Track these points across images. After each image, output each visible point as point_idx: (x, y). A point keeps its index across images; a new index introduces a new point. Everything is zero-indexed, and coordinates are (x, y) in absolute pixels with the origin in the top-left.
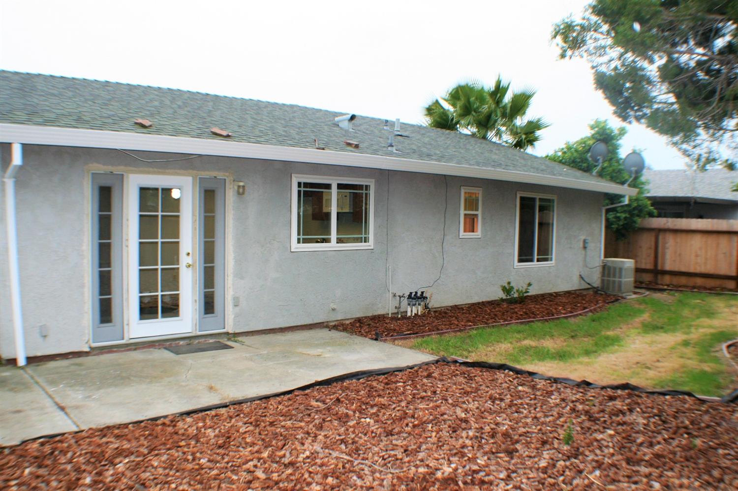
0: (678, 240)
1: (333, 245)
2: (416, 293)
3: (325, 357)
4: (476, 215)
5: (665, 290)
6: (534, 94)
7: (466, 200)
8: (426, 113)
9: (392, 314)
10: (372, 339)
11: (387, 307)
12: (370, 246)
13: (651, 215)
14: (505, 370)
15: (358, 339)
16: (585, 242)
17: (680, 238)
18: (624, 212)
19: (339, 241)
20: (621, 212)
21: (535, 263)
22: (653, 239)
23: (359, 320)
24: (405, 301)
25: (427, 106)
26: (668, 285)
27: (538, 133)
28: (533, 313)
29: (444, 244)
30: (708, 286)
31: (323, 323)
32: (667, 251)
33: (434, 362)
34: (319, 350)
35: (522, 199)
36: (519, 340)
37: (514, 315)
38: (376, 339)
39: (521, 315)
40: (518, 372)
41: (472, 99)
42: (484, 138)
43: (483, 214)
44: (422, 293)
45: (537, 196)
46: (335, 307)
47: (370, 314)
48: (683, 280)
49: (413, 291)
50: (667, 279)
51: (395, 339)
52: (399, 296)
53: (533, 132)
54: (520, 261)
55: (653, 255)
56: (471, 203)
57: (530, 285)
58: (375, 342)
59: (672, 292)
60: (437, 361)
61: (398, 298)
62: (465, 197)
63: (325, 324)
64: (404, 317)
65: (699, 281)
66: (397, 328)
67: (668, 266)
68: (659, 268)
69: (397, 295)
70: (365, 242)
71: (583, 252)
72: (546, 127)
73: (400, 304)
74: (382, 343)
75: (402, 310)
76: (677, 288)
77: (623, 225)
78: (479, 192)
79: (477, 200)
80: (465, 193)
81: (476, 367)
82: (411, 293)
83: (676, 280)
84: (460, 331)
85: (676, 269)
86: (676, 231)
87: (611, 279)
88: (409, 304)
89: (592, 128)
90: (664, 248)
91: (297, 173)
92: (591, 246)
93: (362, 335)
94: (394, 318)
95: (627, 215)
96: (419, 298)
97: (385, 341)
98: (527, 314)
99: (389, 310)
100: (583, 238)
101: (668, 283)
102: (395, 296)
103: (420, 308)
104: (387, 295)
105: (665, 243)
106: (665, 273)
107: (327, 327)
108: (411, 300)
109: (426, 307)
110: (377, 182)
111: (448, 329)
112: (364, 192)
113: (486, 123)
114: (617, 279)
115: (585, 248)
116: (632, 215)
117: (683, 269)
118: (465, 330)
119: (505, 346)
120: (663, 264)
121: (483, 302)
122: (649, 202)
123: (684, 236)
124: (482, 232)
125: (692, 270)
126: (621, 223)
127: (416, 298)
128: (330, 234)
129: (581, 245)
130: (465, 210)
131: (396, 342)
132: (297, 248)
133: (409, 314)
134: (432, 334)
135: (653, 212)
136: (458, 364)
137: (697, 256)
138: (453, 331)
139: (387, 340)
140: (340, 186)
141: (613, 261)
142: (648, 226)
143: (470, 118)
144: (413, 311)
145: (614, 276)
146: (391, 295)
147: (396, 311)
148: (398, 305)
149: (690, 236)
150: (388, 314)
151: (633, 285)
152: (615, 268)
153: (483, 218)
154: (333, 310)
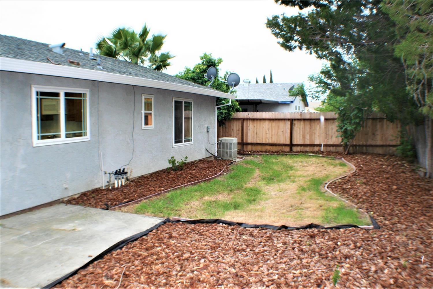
0: (255, 125)
1: (63, 139)
2: (120, 170)
3: (79, 231)
4: (151, 114)
5: (250, 154)
6: (166, 36)
7: (145, 103)
8: (97, 47)
9: (105, 186)
10: (103, 209)
11: (101, 182)
12: (87, 138)
13: (238, 110)
14: (219, 223)
15: (93, 211)
16: (207, 128)
17: (256, 123)
18: (225, 109)
19: (67, 136)
20: (223, 109)
21: (184, 143)
22: (240, 125)
23: (84, 194)
24: (113, 177)
25: (98, 42)
26: (251, 152)
27: (169, 61)
28: (196, 177)
29: (133, 134)
30: (274, 150)
31: (59, 200)
32: (249, 131)
33: (163, 223)
34: (70, 224)
35: (176, 102)
36: (201, 198)
37: (186, 179)
38: (107, 209)
39: (189, 179)
40: (229, 224)
41: (128, 38)
42: (136, 63)
43: (155, 112)
44: (124, 169)
45: (183, 100)
46: (66, 186)
47: (90, 189)
48: (259, 148)
49: (118, 169)
50: (249, 148)
51: (121, 207)
52: (110, 174)
53: (166, 61)
54: (176, 142)
55: (240, 134)
56: (148, 106)
57: (186, 158)
58: (107, 211)
59: (255, 155)
60: (165, 223)
61: (108, 175)
62: (145, 101)
63: (61, 200)
64: (114, 189)
65: (268, 148)
66: (115, 197)
67: (249, 141)
68: (244, 142)
69: (108, 172)
70: (84, 136)
71: (207, 134)
72: (173, 57)
73: (110, 179)
74: (113, 211)
75: (112, 182)
76: (257, 153)
77: (224, 117)
78: (153, 98)
79: (151, 104)
80: (145, 99)
81: (197, 223)
82: (117, 170)
83: (255, 148)
84: (158, 194)
85: (255, 142)
86: (254, 120)
87: (225, 150)
88: (116, 179)
89: (202, 58)
90: (247, 129)
91: (34, 85)
92: (211, 130)
93: (93, 206)
94: (108, 190)
95: (226, 111)
96: (122, 174)
97: (114, 209)
98: (192, 177)
99: (102, 184)
100: (206, 126)
101: (250, 150)
102: (105, 173)
103: (123, 180)
104: (100, 173)
105: (247, 127)
106: (248, 144)
107: (63, 202)
108: (117, 175)
109: (127, 179)
110: (91, 91)
111: (150, 194)
112: (82, 98)
113: (137, 54)
114: (229, 150)
115: (208, 132)
116: (229, 111)
117: (259, 142)
118: (161, 193)
119: (195, 203)
120: (247, 139)
121: (157, 171)
122: (237, 103)
123: (258, 122)
124: (155, 125)
125: (264, 142)
126: (223, 116)
127: (120, 173)
128: (60, 131)
129: (206, 130)
130: (145, 110)
131: (122, 209)
132: (37, 144)
133: (116, 186)
134: (143, 200)
135: (239, 109)
136: (181, 223)
137: (266, 133)
138: (155, 196)
139: (115, 208)
140: (67, 94)
141: (225, 139)
142: (236, 117)
143: (127, 51)
144: (118, 183)
145: (227, 148)
146: (103, 173)
147: (107, 184)
148: (108, 180)
149: (262, 122)
150: (102, 187)
151: (237, 153)
152: (227, 144)
153: (155, 116)
154: (66, 189)
